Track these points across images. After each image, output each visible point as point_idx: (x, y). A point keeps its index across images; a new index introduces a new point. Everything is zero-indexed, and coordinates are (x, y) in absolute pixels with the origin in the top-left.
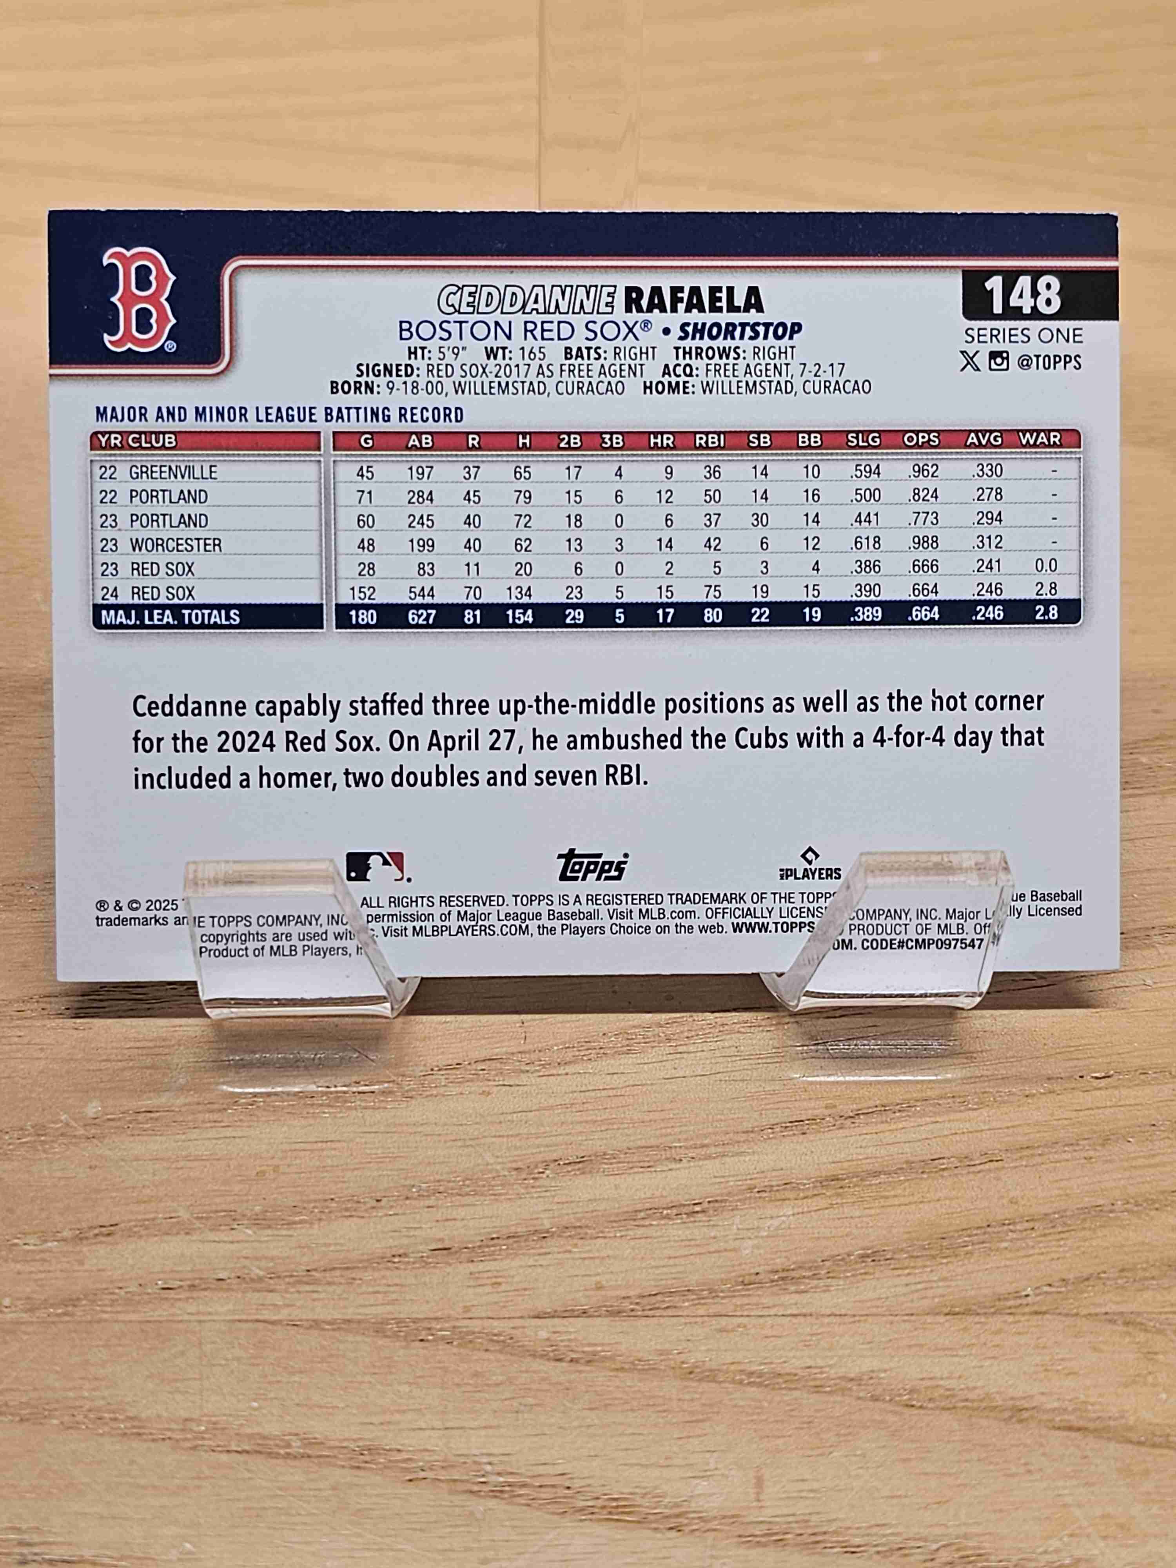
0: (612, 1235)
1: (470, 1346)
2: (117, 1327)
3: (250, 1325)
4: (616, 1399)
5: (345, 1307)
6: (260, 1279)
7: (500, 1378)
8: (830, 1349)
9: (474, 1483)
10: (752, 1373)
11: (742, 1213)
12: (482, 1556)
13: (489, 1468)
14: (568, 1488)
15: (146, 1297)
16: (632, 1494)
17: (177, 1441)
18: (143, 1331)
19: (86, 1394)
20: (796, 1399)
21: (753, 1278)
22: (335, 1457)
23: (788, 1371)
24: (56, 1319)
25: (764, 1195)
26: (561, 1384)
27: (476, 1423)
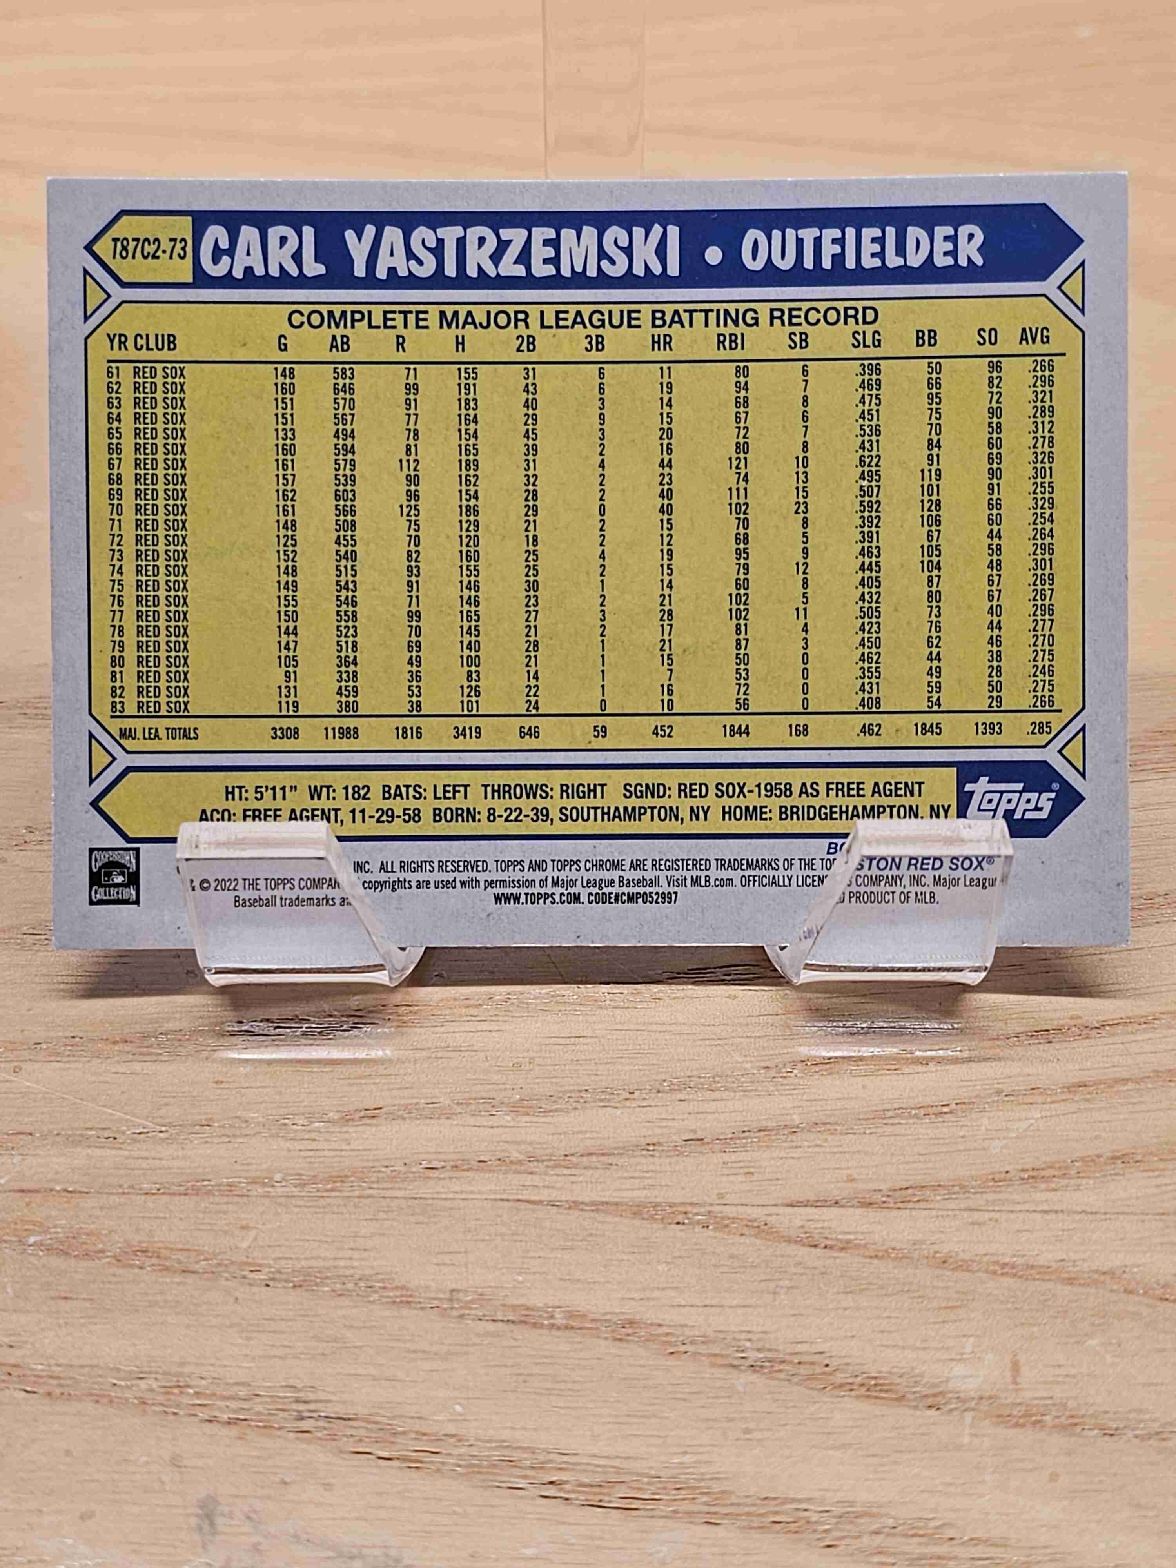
0: (862, 1131)
1: (727, 1230)
2: (384, 1203)
3: (511, 1204)
4: (870, 1284)
5: (603, 1190)
6: (520, 1162)
7: (757, 1261)
8: (1082, 1244)
9: (737, 1358)
10: (1006, 1264)
11: (992, 1114)
12: (745, 1426)
13: (748, 1344)
14: (827, 1365)
15: (411, 1175)
16: (890, 1373)
17: (445, 1309)
18: (409, 1207)
19: (356, 1264)
20: (1050, 1290)
21: (1003, 1176)
22: (597, 1328)
23: (1041, 1263)
24: (325, 1194)
25: (1012, 1098)
26: (815, 1268)
27: (735, 1303)
